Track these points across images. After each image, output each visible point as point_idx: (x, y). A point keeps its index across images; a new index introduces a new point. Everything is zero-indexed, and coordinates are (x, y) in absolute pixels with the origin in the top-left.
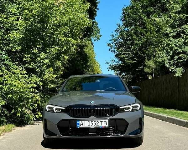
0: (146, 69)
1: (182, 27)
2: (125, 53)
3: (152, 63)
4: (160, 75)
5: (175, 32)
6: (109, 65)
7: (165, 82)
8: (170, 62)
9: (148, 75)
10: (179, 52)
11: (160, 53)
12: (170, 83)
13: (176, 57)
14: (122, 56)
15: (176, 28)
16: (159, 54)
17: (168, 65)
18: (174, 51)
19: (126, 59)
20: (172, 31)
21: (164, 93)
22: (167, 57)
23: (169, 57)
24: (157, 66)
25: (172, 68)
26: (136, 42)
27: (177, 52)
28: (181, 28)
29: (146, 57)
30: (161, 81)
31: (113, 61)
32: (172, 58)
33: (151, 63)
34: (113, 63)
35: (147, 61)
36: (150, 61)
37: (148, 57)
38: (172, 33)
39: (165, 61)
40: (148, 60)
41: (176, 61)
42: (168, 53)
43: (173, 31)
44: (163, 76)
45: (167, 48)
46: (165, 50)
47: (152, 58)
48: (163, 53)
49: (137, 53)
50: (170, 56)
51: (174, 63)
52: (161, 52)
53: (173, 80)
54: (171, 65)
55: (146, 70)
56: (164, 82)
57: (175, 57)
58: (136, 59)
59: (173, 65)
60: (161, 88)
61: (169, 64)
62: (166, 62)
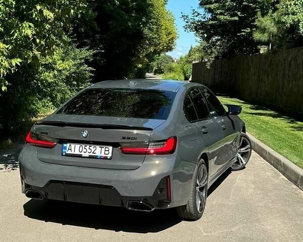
0: (257, 33)
3: (269, 22)
4: (284, 47)
7: (292, 63)
9: (259, 47)
11: (291, 5)
14: (212, 6)
16: (287, 7)
19: (219, 11)
21: (289, 84)
24: (279, 29)
29: (258, 8)
30: (285, 60)
31: (196, 14)
33: (267, 22)
34: (195, 18)
35: (261, 19)
36: (266, 18)
37: (262, 8)
39: (299, 21)
40: (263, 15)
44: (291, 49)
47: (271, 11)
48: (295, 4)
55: (257, 36)
56: (291, 61)
58: (239, 13)
60: (284, 74)
62: (301, 25)
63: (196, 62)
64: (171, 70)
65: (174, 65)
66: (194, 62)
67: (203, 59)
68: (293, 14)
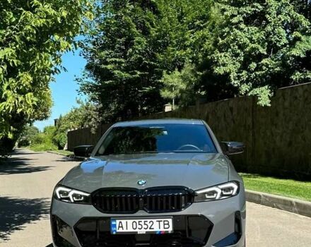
1: (255, 4)
2: (113, 59)
4: (198, 103)
5: (242, 14)
6: (80, 83)
8: (241, 75)
10: (260, 53)
11: (221, 57)
12: (225, 120)
13: (253, 65)
14: (109, 67)
15: (243, 6)
16: (218, 59)
17: (236, 82)
18: (250, 52)
19: (116, 72)
20: (236, 13)
22: (234, 64)
23: (239, 65)
25: (244, 88)
26: (137, 39)
27: (255, 53)
28: (253, 7)
32: (245, 66)
34: (86, 80)
35: (167, 77)
38: (236, 16)
39: (230, 73)
40: (168, 74)
41: (252, 73)
42: (237, 55)
43: (238, 12)
45: (234, 46)
46: (230, 50)
47: (177, 69)
48: (225, 56)
49: (140, 60)
50: (240, 62)
51: (249, 76)
52: (223, 54)
53: (235, 113)
54: (242, 82)
55: (165, 94)
57: (251, 65)
59: (247, 81)
61: (239, 79)
62: (232, 76)
63: (73, 130)
64: (39, 141)
65: (42, 136)
66: (69, 130)
67: (82, 126)
68: (224, 65)
